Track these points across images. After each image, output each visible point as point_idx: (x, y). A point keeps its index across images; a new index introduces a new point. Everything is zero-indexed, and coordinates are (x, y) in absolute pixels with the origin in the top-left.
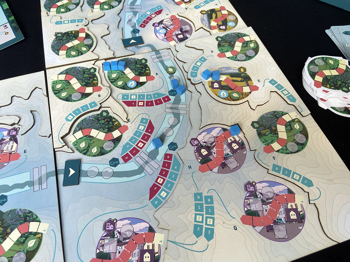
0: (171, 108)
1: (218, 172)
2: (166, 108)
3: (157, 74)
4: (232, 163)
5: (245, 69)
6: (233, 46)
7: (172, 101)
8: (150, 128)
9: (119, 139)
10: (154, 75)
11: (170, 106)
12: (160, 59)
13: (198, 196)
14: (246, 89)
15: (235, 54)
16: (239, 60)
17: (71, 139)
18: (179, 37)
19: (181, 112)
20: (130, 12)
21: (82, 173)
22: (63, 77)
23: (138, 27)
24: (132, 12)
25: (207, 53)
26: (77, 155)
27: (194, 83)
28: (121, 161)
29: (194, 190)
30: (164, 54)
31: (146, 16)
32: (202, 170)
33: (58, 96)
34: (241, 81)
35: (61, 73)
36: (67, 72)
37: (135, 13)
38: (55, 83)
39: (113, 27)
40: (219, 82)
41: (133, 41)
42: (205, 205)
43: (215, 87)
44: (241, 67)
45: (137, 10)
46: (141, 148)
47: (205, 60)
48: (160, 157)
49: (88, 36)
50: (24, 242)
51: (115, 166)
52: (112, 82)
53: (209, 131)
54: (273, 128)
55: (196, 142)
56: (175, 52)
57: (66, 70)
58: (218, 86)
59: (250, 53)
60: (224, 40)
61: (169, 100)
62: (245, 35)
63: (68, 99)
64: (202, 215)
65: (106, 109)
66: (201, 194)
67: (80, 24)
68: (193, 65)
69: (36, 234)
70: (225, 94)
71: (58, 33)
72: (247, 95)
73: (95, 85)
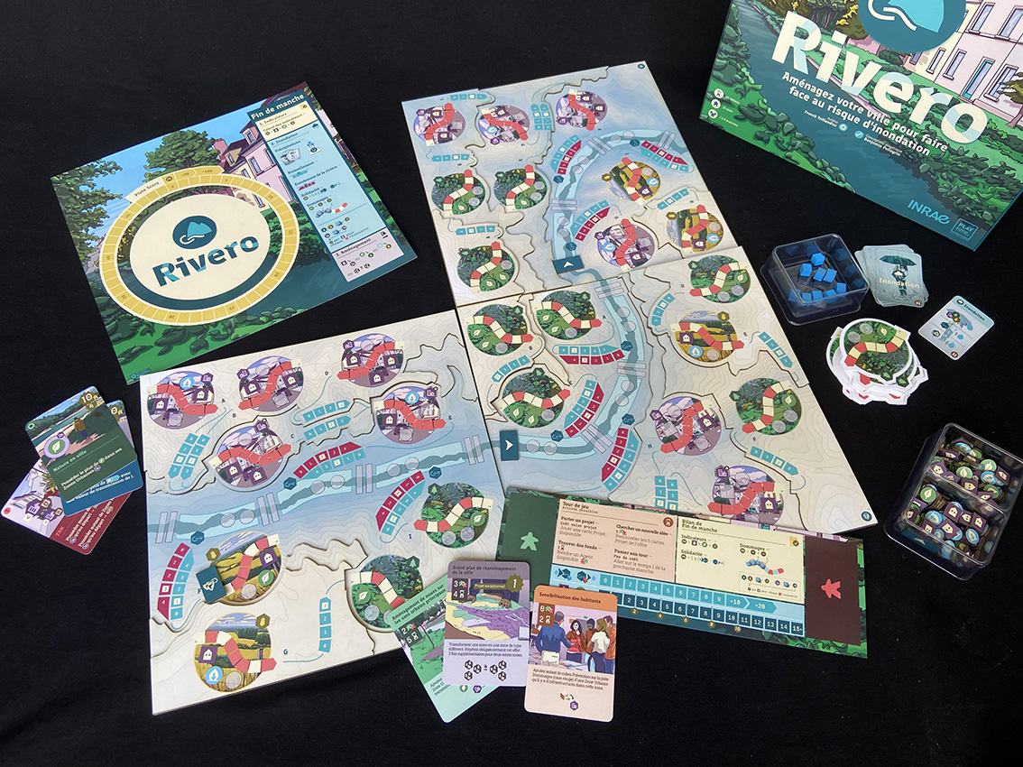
0: (625, 368)
1: (685, 453)
2: (619, 367)
3: (604, 317)
4: (702, 443)
5: (727, 315)
6: (712, 278)
7: (626, 358)
8: (599, 394)
9: (560, 407)
10: (601, 319)
11: (624, 364)
12: (608, 294)
13: (659, 479)
14: (727, 346)
15: (715, 290)
16: (720, 302)
17: (502, 404)
18: (634, 257)
19: (638, 374)
20: (560, 211)
21: (520, 447)
22: (480, 320)
23: (573, 239)
24: (564, 211)
25: (675, 288)
26: (511, 425)
27: (657, 333)
28: (565, 434)
29: (655, 473)
30: (614, 286)
31: (585, 220)
32: (664, 450)
33: (478, 347)
34: (721, 334)
35: (477, 314)
36: (484, 312)
37: (568, 214)
38: (471, 328)
39: (538, 239)
40: (691, 334)
41: (568, 264)
42: (667, 490)
43: (685, 340)
44: (723, 313)
45: (570, 208)
46: (589, 420)
47: (673, 299)
48: (613, 432)
49: (505, 256)
50: (469, 517)
51: (559, 440)
52: (544, 328)
53: (675, 401)
54: (758, 401)
55: (658, 416)
56: (629, 285)
57: (482, 310)
58: (688, 340)
59: (737, 290)
60: (701, 267)
61: (622, 356)
62: (732, 261)
63: (491, 352)
64: (664, 500)
65: (539, 366)
66: (663, 478)
67: (491, 234)
68: (656, 306)
69: (481, 509)
70: (698, 351)
71: (464, 250)
72: (728, 354)
73: (523, 333)
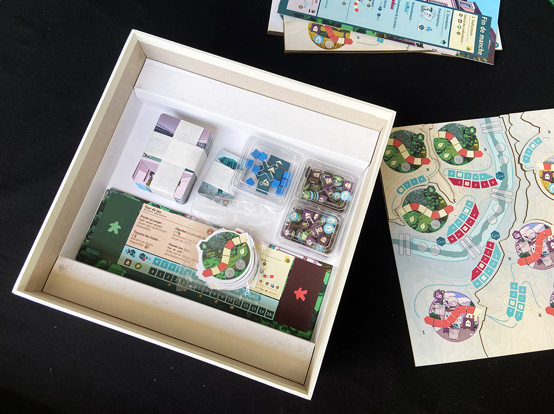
0: (497, 194)
1: (534, 267)
2: (493, 193)
3: (485, 149)
4: (548, 261)
7: (499, 185)
8: (475, 212)
9: (445, 219)
10: (483, 151)
11: (496, 191)
12: (490, 130)
13: (513, 285)
17: (402, 212)
19: (507, 200)
25: (543, 133)
26: (408, 229)
27: (525, 169)
28: (447, 241)
29: (511, 280)
30: (496, 124)
32: (520, 263)
33: (388, 164)
36: (395, 136)
40: (551, 173)
42: (518, 294)
43: (546, 178)
46: (466, 232)
47: (541, 142)
48: (483, 244)
51: (442, 245)
52: (438, 153)
53: (532, 225)
55: (518, 236)
56: (508, 124)
57: (393, 134)
58: (549, 178)
61: (496, 184)
63: (398, 169)
64: (516, 301)
65: (432, 185)
66: (516, 284)
68: (527, 146)
73: (423, 157)
